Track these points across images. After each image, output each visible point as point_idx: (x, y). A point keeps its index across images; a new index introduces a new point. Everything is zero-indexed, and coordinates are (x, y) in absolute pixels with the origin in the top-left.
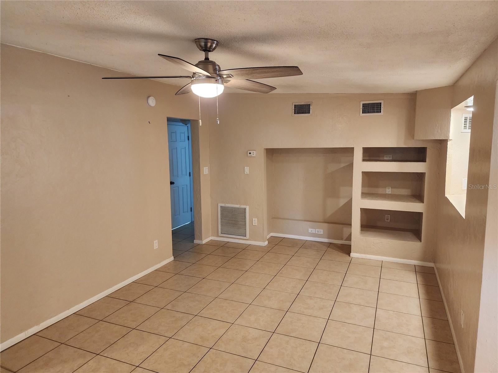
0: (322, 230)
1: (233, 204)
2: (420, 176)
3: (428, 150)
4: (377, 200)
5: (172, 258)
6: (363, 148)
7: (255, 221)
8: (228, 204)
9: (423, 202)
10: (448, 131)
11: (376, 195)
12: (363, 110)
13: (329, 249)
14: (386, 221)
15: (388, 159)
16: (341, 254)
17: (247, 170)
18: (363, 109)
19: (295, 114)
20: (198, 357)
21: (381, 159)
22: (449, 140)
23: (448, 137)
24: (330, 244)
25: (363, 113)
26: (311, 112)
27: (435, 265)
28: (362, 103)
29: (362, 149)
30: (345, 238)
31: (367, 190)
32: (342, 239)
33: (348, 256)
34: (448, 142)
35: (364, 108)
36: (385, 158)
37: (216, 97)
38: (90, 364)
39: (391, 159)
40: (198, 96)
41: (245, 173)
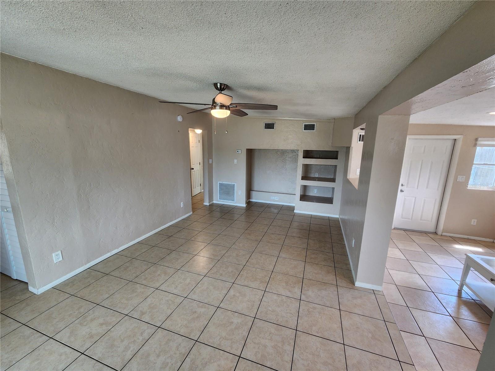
0: (279, 198)
1: (227, 182)
3: (339, 152)
5: (191, 213)
6: (303, 150)
7: (240, 192)
8: (224, 182)
9: (335, 182)
11: (309, 177)
12: (304, 128)
15: (317, 157)
17: (235, 161)
19: (265, 128)
20: (213, 264)
21: (313, 157)
22: (351, 147)
23: (351, 145)
24: (283, 206)
25: (304, 130)
26: (274, 128)
28: (304, 124)
31: (305, 175)
36: (315, 157)
37: (226, 118)
38: (151, 269)
40: (214, 117)
41: (235, 163)
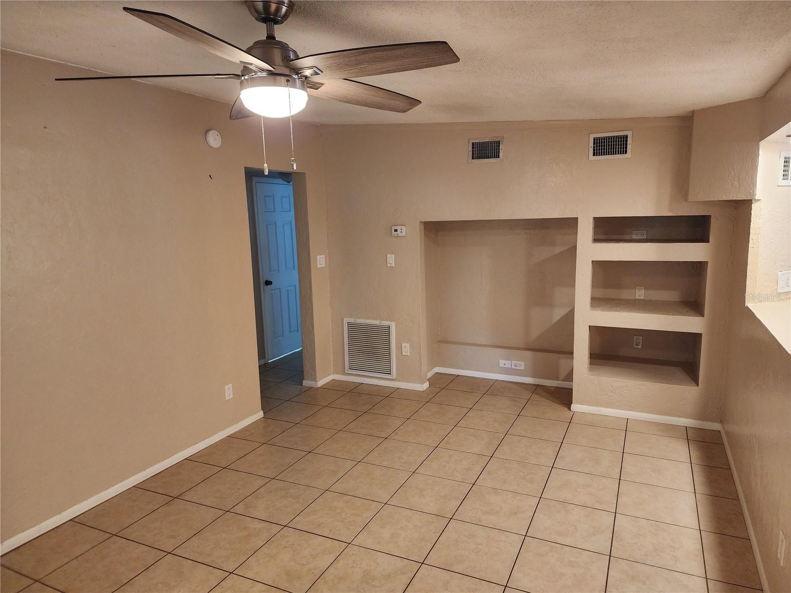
0: (523, 363)
1: (368, 318)
2: (698, 268)
3: (713, 220)
4: (618, 311)
5: (260, 414)
6: (594, 218)
7: (406, 349)
8: (359, 318)
9: (703, 315)
10: (753, 184)
11: (617, 302)
12: (594, 150)
13: (534, 396)
14: (635, 346)
15: (639, 238)
16: (555, 406)
17: (391, 259)
18: (594, 147)
19: (473, 159)
21: (627, 237)
22: (756, 200)
23: (754, 194)
24: (537, 387)
25: (594, 155)
26: (501, 154)
27: (723, 426)
28: (592, 136)
29: (591, 220)
30: (562, 377)
31: (600, 293)
32: (557, 379)
33: (567, 409)
34: (753, 205)
35: (597, 147)
36: (634, 237)
39: (645, 237)
41: (388, 265)
